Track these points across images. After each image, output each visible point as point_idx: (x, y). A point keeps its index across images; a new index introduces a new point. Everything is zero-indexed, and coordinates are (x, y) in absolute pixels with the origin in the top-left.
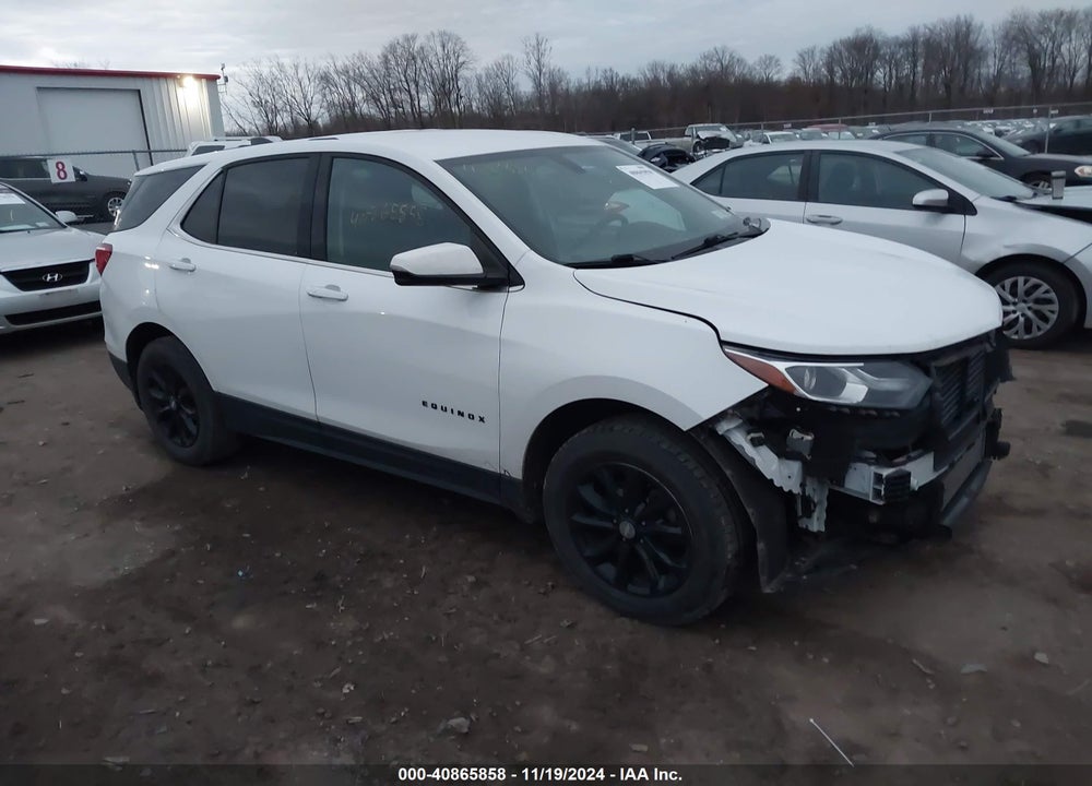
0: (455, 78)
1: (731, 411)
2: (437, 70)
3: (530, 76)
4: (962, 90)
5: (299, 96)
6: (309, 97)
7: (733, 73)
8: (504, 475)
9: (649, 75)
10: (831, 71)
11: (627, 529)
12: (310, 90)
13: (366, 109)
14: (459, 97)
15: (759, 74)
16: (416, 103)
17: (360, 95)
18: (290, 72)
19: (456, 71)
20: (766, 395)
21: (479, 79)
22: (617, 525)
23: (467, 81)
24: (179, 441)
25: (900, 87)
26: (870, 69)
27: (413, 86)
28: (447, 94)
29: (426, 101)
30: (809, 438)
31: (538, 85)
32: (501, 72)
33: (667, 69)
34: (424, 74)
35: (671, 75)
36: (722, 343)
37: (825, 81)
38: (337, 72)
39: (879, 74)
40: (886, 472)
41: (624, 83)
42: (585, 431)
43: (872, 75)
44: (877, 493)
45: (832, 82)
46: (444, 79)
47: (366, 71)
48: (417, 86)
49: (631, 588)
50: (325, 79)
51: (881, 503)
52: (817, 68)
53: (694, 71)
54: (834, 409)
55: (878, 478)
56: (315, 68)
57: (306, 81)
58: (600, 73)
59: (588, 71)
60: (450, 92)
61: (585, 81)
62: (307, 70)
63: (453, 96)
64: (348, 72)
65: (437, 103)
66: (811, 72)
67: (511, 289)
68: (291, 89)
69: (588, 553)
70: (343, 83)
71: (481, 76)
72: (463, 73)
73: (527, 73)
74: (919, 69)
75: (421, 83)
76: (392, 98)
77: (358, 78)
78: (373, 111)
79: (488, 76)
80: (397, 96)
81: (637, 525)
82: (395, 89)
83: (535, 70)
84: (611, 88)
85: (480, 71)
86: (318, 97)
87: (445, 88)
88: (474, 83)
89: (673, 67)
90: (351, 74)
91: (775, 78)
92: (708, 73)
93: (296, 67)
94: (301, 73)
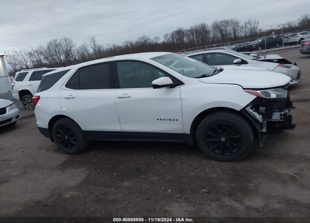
0: (70, 50)
1: (249, 104)
2: (64, 49)
3: (92, 48)
4: (206, 41)
5: (22, 60)
6: (26, 60)
7: (148, 42)
8: (184, 133)
9: (125, 45)
10: (173, 39)
11: (223, 139)
12: (26, 58)
13: (44, 61)
14: (72, 55)
15: (155, 41)
16: (60, 58)
17: (42, 58)
18: (19, 53)
19: (70, 48)
20: (257, 99)
21: (77, 50)
22: (220, 139)
23: (74, 51)
24: (69, 148)
25: (191, 42)
26: (182, 38)
27: (58, 54)
28: (69, 55)
29: (63, 57)
30: (264, 108)
31: (95, 50)
32: (84, 48)
33: (130, 43)
34: (61, 50)
35: (131, 44)
36: (244, 89)
37: (171, 42)
38: (34, 52)
39: (185, 39)
40: (283, 113)
41: (119, 47)
42: (208, 117)
43: (183, 39)
44: (281, 119)
45: (174, 43)
46: (67, 51)
47: (43, 51)
48: (59, 54)
49: (225, 154)
50: (30, 54)
51: (283, 120)
52: (169, 39)
53: (137, 43)
54: (272, 100)
55: (281, 115)
56: (27, 51)
57: (24, 55)
58: (112, 45)
59: (108, 45)
60: (70, 55)
61: (108, 48)
62: (24, 52)
63: (71, 55)
64: (37, 51)
65: (66, 58)
66: (168, 40)
67: (181, 86)
68: (20, 58)
69: (211, 148)
70: (36, 55)
71: (78, 49)
72: (73, 49)
73: (91, 47)
74: (195, 37)
75: (60, 52)
76: (52, 58)
77: (41, 53)
78: (47, 62)
79: (80, 49)
80: (54, 57)
81: (226, 138)
82: (53, 55)
83: (93, 46)
84: (115, 49)
85: (77, 48)
86: (29, 60)
87: (68, 53)
88: (76, 51)
89: (131, 42)
90: (39, 52)
91: (159, 43)
92: (141, 43)
93: (21, 52)
94: (22, 53)
